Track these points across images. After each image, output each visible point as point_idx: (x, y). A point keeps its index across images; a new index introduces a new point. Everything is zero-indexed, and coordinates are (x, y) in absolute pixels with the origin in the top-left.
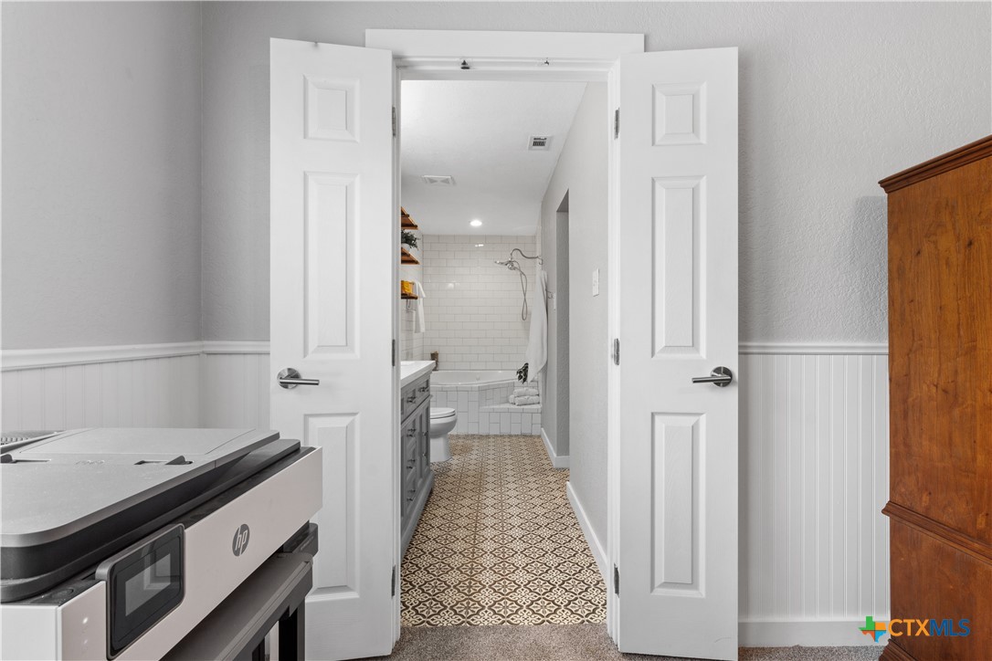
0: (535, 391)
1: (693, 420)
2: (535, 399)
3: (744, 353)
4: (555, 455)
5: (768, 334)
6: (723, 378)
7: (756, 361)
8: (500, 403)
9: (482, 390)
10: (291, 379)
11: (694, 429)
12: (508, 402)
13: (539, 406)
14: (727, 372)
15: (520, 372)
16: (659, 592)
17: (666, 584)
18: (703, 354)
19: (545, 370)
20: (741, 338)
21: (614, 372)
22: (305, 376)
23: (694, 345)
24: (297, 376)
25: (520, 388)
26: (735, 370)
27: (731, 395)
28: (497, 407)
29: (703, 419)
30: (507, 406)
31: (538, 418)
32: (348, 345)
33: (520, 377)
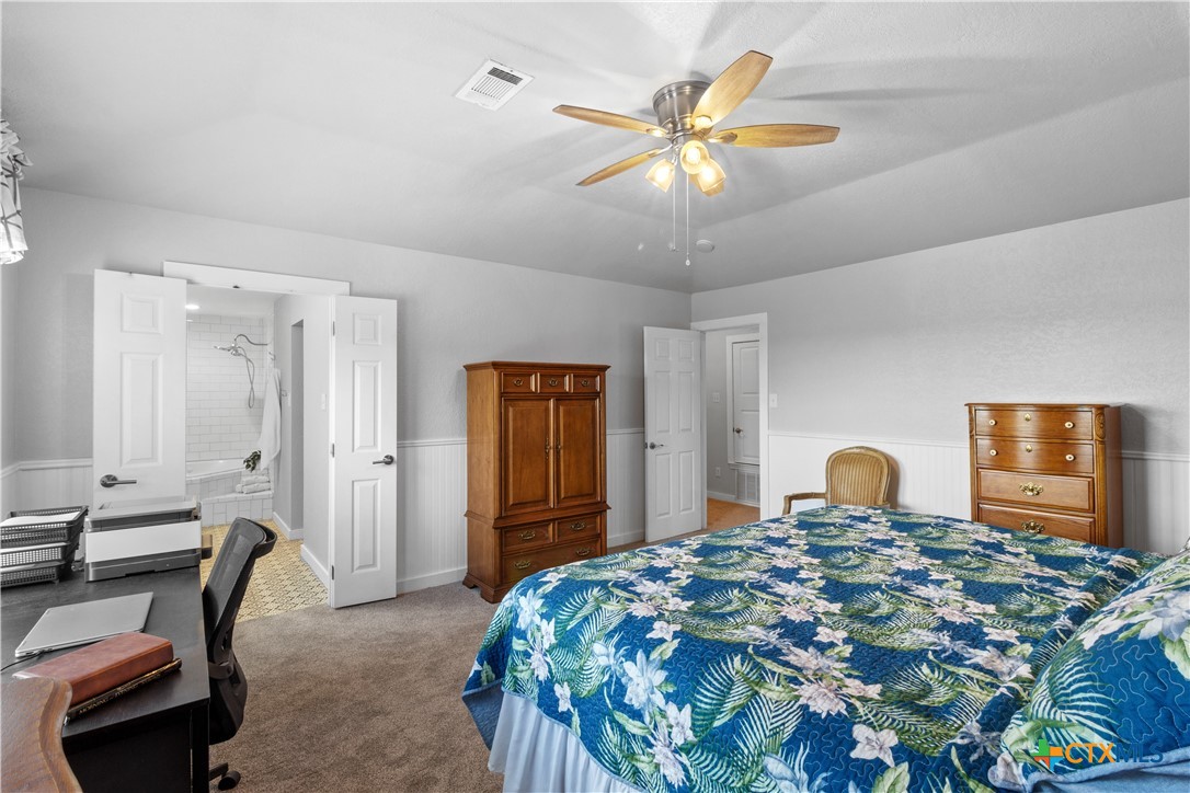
0: (265, 478)
1: (373, 483)
2: (266, 486)
3: (400, 447)
4: (289, 530)
5: (415, 436)
6: (389, 461)
7: (409, 451)
8: (225, 493)
9: (202, 482)
10: (109, 482)
11: (375, 487)
12: (234, 491)
13: (270, 492)
14: (391, 458)
15: (248, 461)
16: (356, 572)
17: (360, 567)
18: (379, 449)
19: (278, 458)
20: (399, 439)
21: (332, 461)
22: (120, 479)
23: (375, 444)
24: (115, 479)
25: (248, 476)
26: (395, 456)
27: (393, 468)
28: (222, 497)
29: (379, 481)
30: (234, 495)
31: (269, 504)
32: (153, 458)
33: (248, 466)
